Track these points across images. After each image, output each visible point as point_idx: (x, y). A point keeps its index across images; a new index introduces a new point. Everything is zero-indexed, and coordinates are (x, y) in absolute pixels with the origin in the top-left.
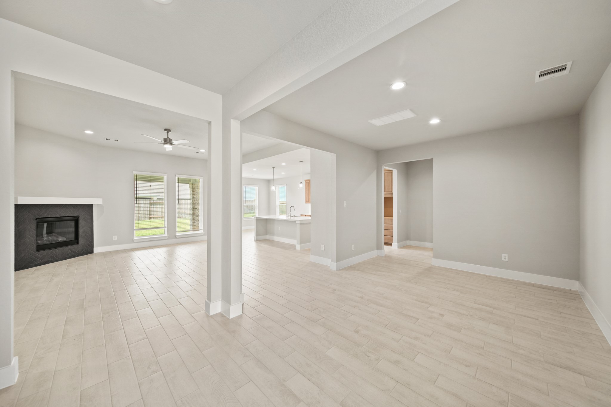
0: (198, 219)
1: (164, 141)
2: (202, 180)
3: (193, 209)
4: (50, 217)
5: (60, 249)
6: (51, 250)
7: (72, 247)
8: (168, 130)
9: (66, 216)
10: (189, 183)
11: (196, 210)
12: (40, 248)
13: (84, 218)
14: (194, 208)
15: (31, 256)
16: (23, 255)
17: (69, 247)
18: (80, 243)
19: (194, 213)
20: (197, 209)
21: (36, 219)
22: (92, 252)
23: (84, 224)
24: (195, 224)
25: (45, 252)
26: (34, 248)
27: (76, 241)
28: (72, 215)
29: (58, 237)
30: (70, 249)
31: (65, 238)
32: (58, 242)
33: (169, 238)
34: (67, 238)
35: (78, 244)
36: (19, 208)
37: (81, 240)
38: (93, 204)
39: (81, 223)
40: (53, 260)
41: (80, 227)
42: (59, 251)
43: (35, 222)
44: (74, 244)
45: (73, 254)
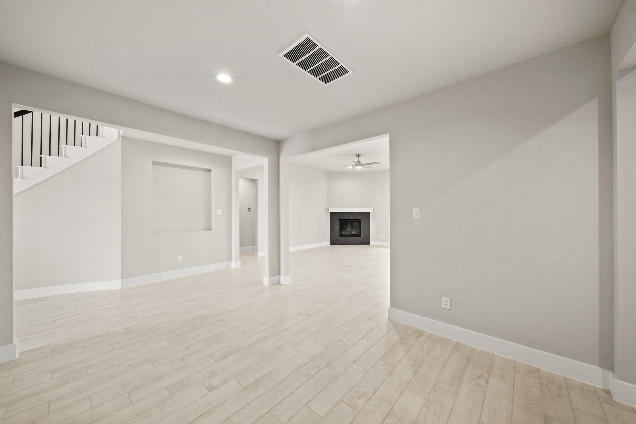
4: (345, 219)
6: (346, 238)
7: (357, 238)
9: (354, 219)
12: (341, 236)
13: (364, 221)
15: (338, 239)
16: (333, 238)
18: (361, 236)
22: (369, 244)
23: (364, 225)
25: (344, 238)
26: (339, 235)
28: (356, 219)
29: (352, 231)
30: (356, 239)
32: (351, 233)
34: (356, 232)
36: (332, 214)
38: (370, 213)
39: (362, 224)
40: (346, 244)
41: (361, 226)
42: (350, 239)
43: (339, 221)
44: (358, 236)
45: (358, 242)
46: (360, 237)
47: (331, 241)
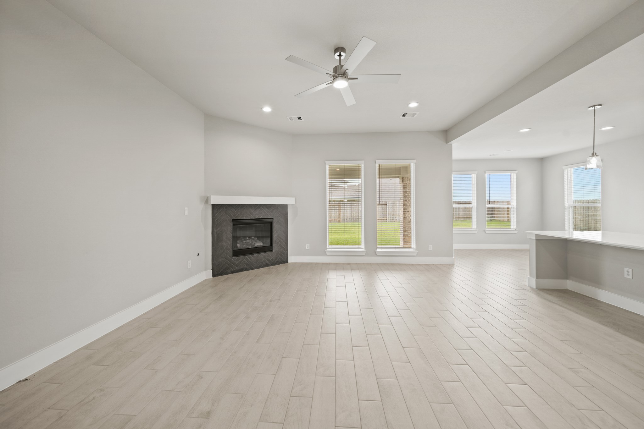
0: (410, 227)
1: (333, 72)
2: (414, 165)
3: (404, 212)
4: (245, 219)
5: (254, 255)
6: (246, 257)
7: (266, 254)
8: (339, 49)
9: (260, 218)
10: (398, 177)
11: (408, 214)
12: (237, 253)
13: (278, 221)
14: (406, 211)
15: (228, 262)
16: (220, 260)
17: (264, 254)
18: (274, 250)
19: (405, 218)
20: (409, 212)
21: (233, 220)
22: (286, 261)
23: (278, 229)
24: (406, 233)
25: (241, 258)
26: (230, 252)
27: (271, 247)
28: (266, 217)
29: (256, 242)
30: (265, 257)
31: (262, 242)
32: (254, 247)
33: (367, 254)
35: (272, 250)
36: (216, 208)
37: (276, 247)
38: (287, 205)
39: (276, 226)
40: (248, 268)
41: (274, 231)
42: (253, 258)
43: (231, 224)
44: (269, 251)
45: (268, 262)
46: (272, 251)
47: (213, 269)
